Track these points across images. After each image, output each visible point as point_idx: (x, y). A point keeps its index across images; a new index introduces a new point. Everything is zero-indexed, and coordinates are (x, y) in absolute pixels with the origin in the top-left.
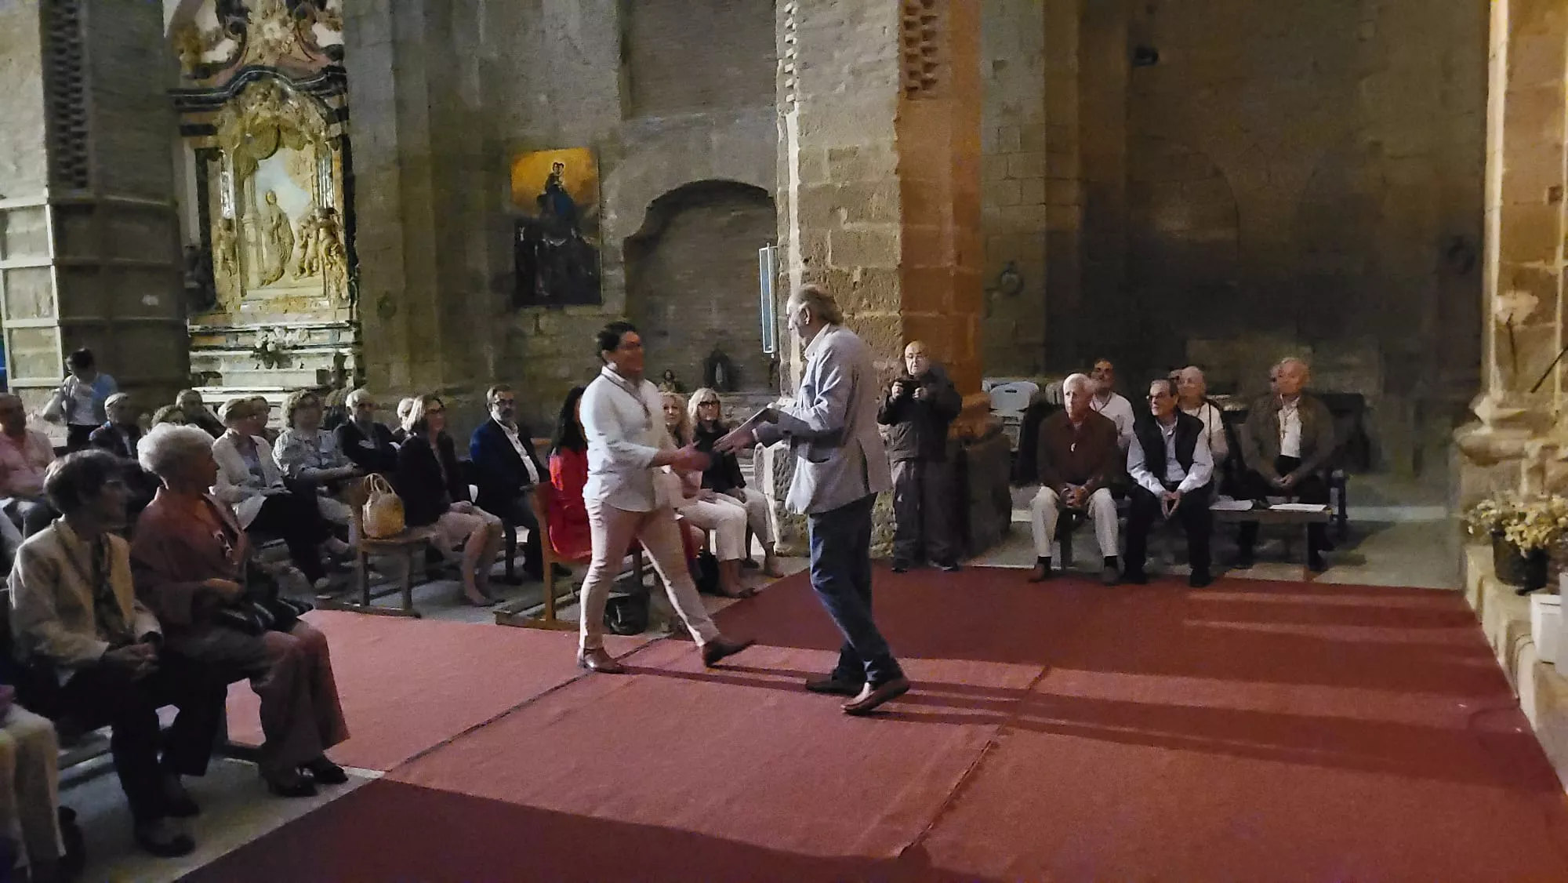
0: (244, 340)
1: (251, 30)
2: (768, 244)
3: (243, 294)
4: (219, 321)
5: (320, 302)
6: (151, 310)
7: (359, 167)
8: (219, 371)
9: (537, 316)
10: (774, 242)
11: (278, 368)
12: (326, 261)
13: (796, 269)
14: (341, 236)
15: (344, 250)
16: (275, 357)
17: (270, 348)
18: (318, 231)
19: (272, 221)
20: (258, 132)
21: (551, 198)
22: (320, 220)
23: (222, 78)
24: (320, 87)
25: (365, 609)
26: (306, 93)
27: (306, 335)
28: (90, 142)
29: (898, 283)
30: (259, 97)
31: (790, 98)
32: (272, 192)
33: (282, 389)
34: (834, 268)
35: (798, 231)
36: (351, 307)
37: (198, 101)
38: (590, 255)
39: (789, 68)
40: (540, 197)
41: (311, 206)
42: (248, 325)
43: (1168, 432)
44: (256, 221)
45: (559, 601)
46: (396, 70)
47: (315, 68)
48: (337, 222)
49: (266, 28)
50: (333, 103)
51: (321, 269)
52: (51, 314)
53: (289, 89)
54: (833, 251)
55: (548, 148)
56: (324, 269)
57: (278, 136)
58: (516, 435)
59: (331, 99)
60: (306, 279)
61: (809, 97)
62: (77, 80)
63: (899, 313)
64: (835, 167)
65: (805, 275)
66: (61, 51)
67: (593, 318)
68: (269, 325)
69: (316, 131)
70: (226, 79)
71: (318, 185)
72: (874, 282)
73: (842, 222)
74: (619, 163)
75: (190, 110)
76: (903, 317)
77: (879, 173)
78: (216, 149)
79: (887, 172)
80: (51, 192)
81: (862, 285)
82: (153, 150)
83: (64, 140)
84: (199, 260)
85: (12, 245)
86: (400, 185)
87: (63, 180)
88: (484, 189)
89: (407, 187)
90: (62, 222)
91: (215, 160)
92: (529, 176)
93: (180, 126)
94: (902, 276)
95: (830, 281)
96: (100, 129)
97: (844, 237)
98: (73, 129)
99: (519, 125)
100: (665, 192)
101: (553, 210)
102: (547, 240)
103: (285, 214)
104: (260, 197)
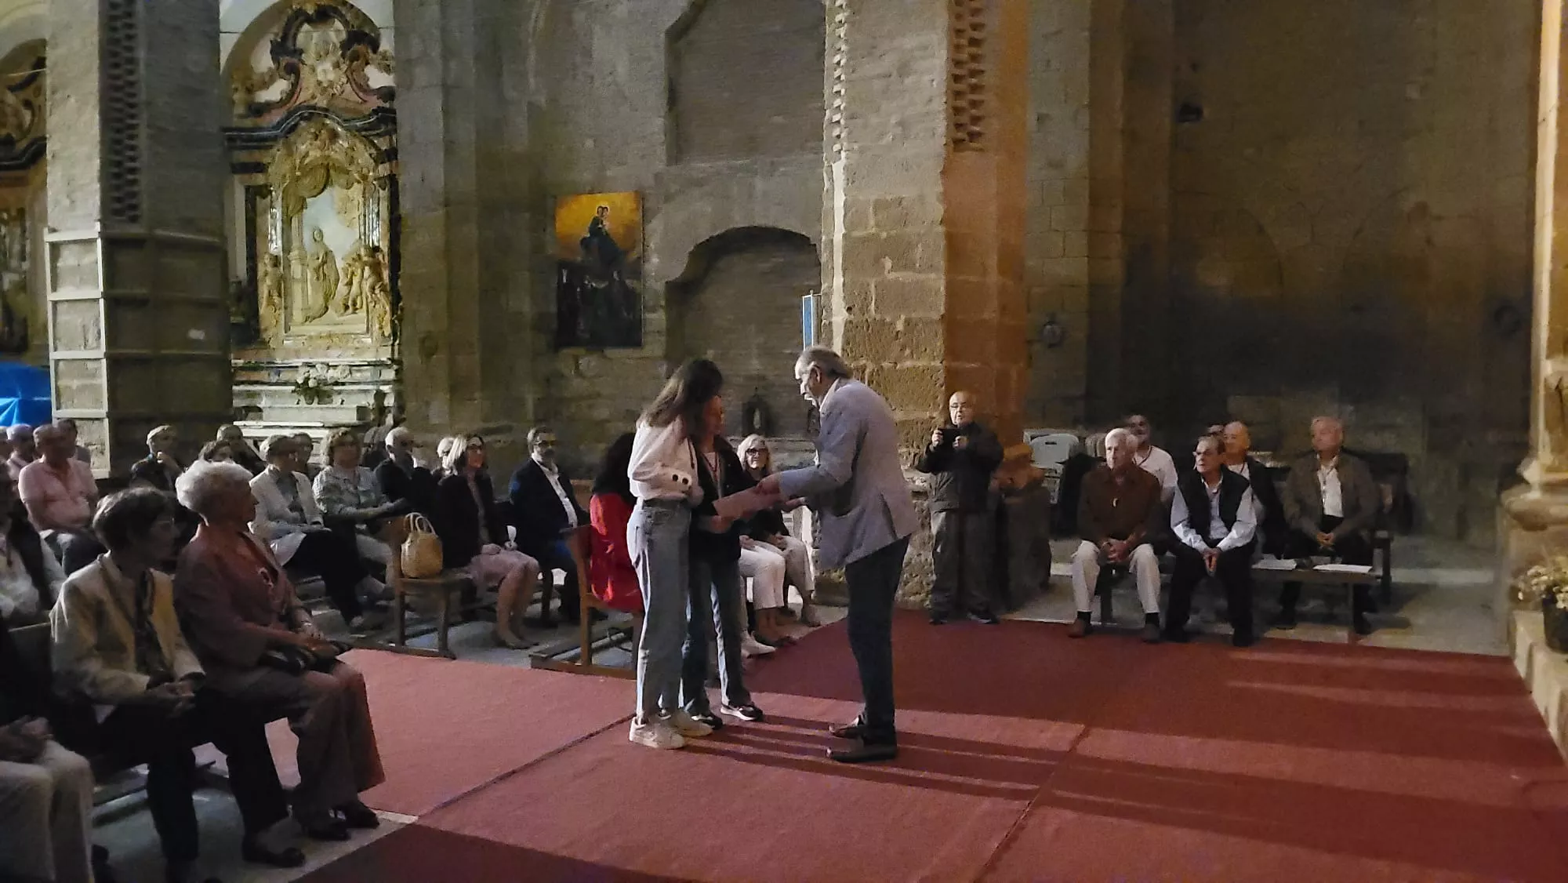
0: (285, 376)
1: (305, 72)
2: (811, 291)
3: (287, 329)
4: (263, 357)
5: (363, 339)
6: (196, 343)
7: (406, 205)
8: (259, 405)
9: (576, 359)
10: (817, 289)
11: (319, 404)
12: (370, 299)
13: (839, 317)
14: (386, 274)
15: (388, 288)
16: (316, 393)
17: (311, 383)
18: (363, 269)
19: (318, 259)
20: (308, 170)
21: (596, 240)
22: (365, 259)
23: (276, 117)
24: (371, 127)
25: (401, 649)
26: (357, 133)
27: (347, 372)
28: (143, 179)
29: (940, 333)
30: (310, 136)
31: (837, 147)
32: (320, 231)
33: (322, 425)
34: (877, 317)
35: (842, 280)
36: (393, 345)
37: (251, 139)
38: (632, 299)
39: (836, 118)
40: (584, 241)
41: (358, 244)
42: (290, 361)
43: (1213, 489)
44: (301, 258)
45: (594, 645)
46: (446, 112)
47: (365, 109)
48: (382, 261)
49: (319, 69)
50: (383, 143)
51: (364, 306)
52: (98, 347)
53: (339, 129)
54: (876, 300)
55: (591, 192)
56: (368, 308)
57: (326, 175)
58: (557, 477)
59: (381, 140)
60: (349, 316)
61: (856, 147)
62: (133, 117)
63: (941, 363)
64: (880, 217)
65: (848, 323)
66: (118, 89)
67: (632, 362)
68: (311, 361)
69: (365, 171)
70: (278, 119)
71: (365, 224)
72: (918, 332)
73: (886, 272)
74: (662, 209)
75: (242, 148)
76: (946, 367)
77: (924, 223)
78: (266, 186)
79: (933, 223)
80: (104, 227)
81: (905, 335)
82: (205, 188)
83: (118, 176)
84: (245, 295)
85: (62, 278)
86: (445, 225)
87: (116, 215)
88: (528, 230)
89: (453, 228)
90: (113, 256)
91: (264, 197)
92: (573, 221)
93: (231, 164)
94: (945, 326)
95: (873, 330)
96: (153, 165)
97: (888, 287)
98: (127, 165)
99: (566, 168)
100: (707, 238)
101: (596, 253)
102: (589, 282)
103: (331, 252)
104: (307, 235)
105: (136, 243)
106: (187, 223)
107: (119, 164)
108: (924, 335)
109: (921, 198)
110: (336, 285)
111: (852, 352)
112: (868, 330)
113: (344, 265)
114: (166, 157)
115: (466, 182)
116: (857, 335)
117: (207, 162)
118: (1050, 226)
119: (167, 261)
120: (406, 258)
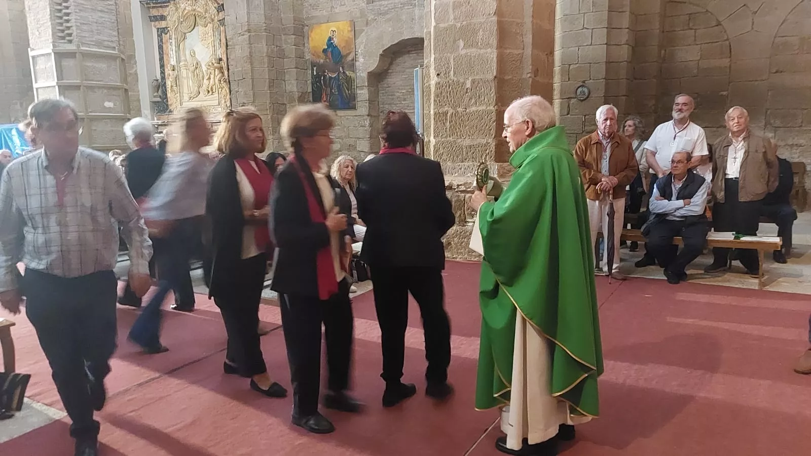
2: (419, 66)
3: (181, 104)
4: (169, 119)
5: (217, 109)
6: (109, 110)
7: (229, 33)
10: (422, 64)
12: (219, 87)
13: (434, 81)
14: (226, 73)
15: (228, 81)
18: (215, 70)
19: (194, 66)
20: (186, 18)
21: (330, 50)
22: (215, 65)
28: (74, 19)
29: (493, 88)
32: (193, 50)
34: (455, 79)
35: (434, 56)
37: (157, 2)
40: (324, 51)
41: (212, 57)
44: (186, 66)
48: (224, 66)
54: (454, 68)
55: (328, 22)
56: (218, 90)
57: (194, 20)
60: (210, 97)
63: (494, 107)
64: (456, 13)
65: (438, 84)
67: (351, 117)
69: (213, 17)
71: (214, 46)
72: (479, 87)
73: (460, 49)
74: (364, 30)
75: (153, 7)
76: (497, 110)
77: (484, 15)
78: (167, 28)
79: (489, 14)
80: (54, 46)
81: (472, 90)
82: (108, 23)
83: (61, 18)
84: (160, 87)
85: (38, 75)
86: (249, 44)
87: (62, 39)
88: (294, 45)
89: (252, 45)
90: (61, 62)
91: (166, 34)
92: (318, 38)
93: (149, 16)
94: (496, 84)
95: (452, 88)
96: (78, 11)
97: (461, 59)
98: (64, 11)
99: (313, 9)
100: (389, 45)
101: (331, 57)
102: (328, 74)
103: (200, 62)
104: (187, 53)
105: (72, 55)
106: (99, 44)
107: (60, 11)
108: (483, 89)
110: (203, 79)
111: (440, 102)
112: (449, 88)
113: (206, 69)
114: (85, 6)
115: (259, 18)
116: (443, 92)
117: (107, 9)
118: (583, 26)
119: (89, 64)
120: (231, 63)
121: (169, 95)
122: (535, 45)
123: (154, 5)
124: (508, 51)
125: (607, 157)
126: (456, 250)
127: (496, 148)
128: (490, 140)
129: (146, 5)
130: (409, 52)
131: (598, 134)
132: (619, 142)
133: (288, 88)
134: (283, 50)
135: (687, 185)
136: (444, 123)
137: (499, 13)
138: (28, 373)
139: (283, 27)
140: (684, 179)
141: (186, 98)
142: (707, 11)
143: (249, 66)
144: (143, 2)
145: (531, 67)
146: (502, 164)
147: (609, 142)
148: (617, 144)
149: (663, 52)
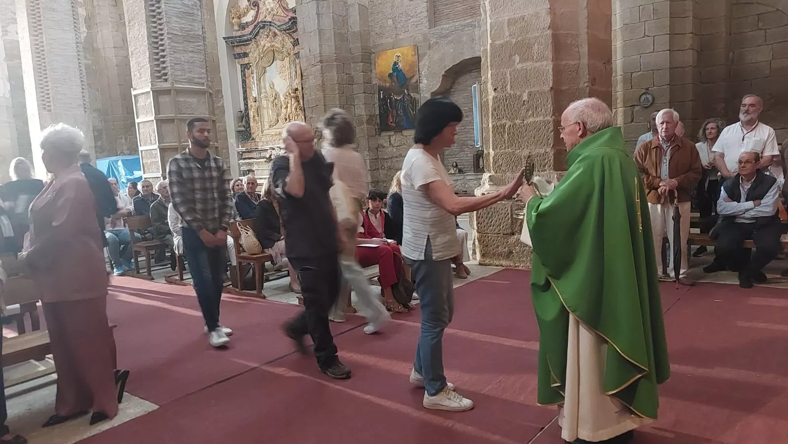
0: (263, 154)
1: (261, 5)
2: (477, 82)
3: (262, 132)
4: (253, 146)
8: (253, 169)
9: (389, 137)
10: (479, 81)
12: (295, 114)
13: (491, 94)
14: (301, 101)
15: (303, 108)
18: (291, 100)
19: (273, 96)
20: (266, 53)
21: (395, 74)
22: (292, 94)
24: (289, 28)
26: (284, 32)
28: (169, 60)
29: (550, 99)
30: (265, 36)
32: (272, 83)
34: (512, 92)
35: (491, 71)
37: (240, 41)
38: (414, 103)
40: (390, 75)
41: (288, 88)
42: (264, 147)
44: (266, 97)
46: (318, 14)
47: (287, 20)
48: (299, 95)
50: (295, 35)
52: (156, 143)
53: (277, 31)
54: (511, 82)
55: (393, 48)
57: (273, 55)
59: (295, 34)
62: (161, 30)
63: (551, 117)
64: (511, 30)
65: (495, 98)
66: (154, 17)
68: (272, 146)
69: (289, 51)
70: (251, 30)
71: (291, 77)
72: (536, 99)
73: (516, 64)
74: (427, 53)
75: (237, 46)
76: (554, 120)
77: (538, 30)
78: (249, 64)
79: (544, 29)
80: (152, 85)
81: (529, 102)
82: (198, 62)
83: (158, 60)
84: (244, 117)
85: (140, 111)
86: (321, 73)
87: (158, 79)
88: (362, 72)
89: (325, 74)
90: (158, 99)
91: (248, 69)
92: (384, 64)
93: (234, 54)
94: (553, 95)
95: (509, 101)
96: (172, 53)
97: (517, 73)
98: (161, 54)
99: (379, 37)
100: (451, 66)
101: (396, 80)
102: (393, 96)
103: (278, 93)
104: (267, 85)
105: (167, 92)
106: (190, 81)
107: (157, 54)
108: (540, 101)
109: (537, 15)
110: (281, 108)
111: (497, 115)
112: (506, 101)
113: (284, 99)
114: (177, 48)
115: (329, 50)
116: (500, 105)
117: (198, 49)
118: (645, 34)
119: (181, 100)
120: (306, 91)
121: (251, 124)
122: (591, 54)
123: (238, 44)
124: (564, 63)
125: (667, 160)
126: (517, 258)
127: (554, 157)
128: (548, 150)
129: (230, 45)
130: (470, 71)
131: (658, 138)
132: (681, 146)
133: (358, 112)
134: (352, 77)
135: (757, 186)
136: (502, 135)
137: (553, 26)
138: (127, 370)
139: (352, 56)
140: (753, 180)
141: (267, 127)
142: (778, 10)
143: (322, 94)
144: (228, 42)
145: (588, 76)
146: (560, 172)
147: (670, 146)
148: (678, 147)
149: (731, 54)
